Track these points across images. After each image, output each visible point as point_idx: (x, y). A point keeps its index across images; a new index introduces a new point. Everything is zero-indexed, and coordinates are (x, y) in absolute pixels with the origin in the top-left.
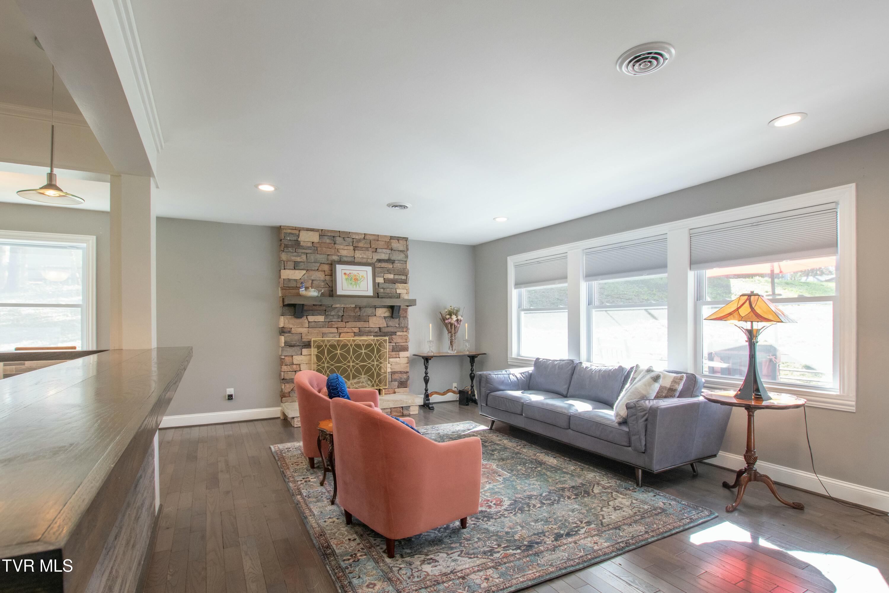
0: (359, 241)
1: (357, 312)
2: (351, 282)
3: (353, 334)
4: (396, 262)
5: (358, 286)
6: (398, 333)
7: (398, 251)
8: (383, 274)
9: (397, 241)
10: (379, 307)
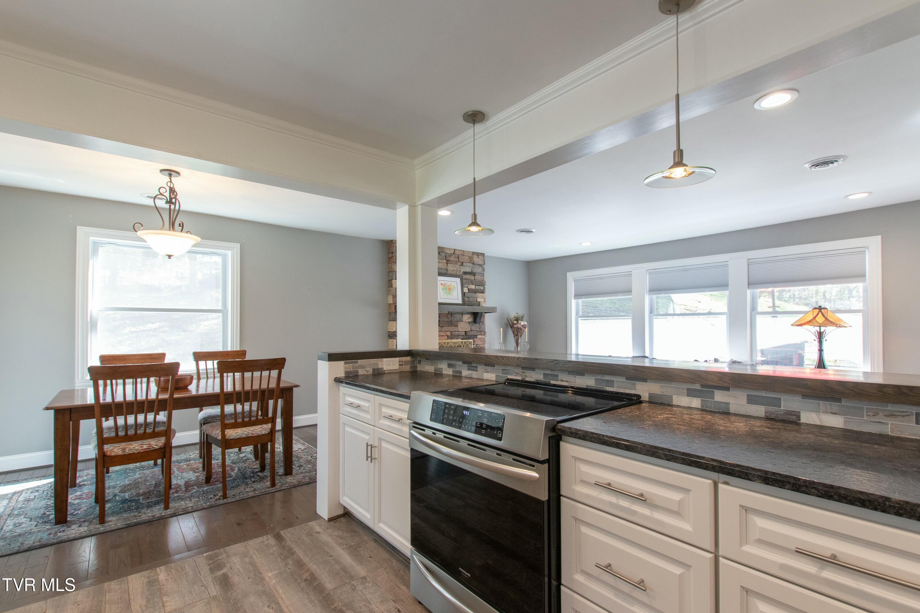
0: (450, 255)
1: (449, 318)
2: (446, 291)
3: (446, 337)
4: (477, 274)
5: (451, 295)
6: (479, 337)
7: (478, 265)
8: (467, 285)
9: (477, 256)
10: (465, 313)
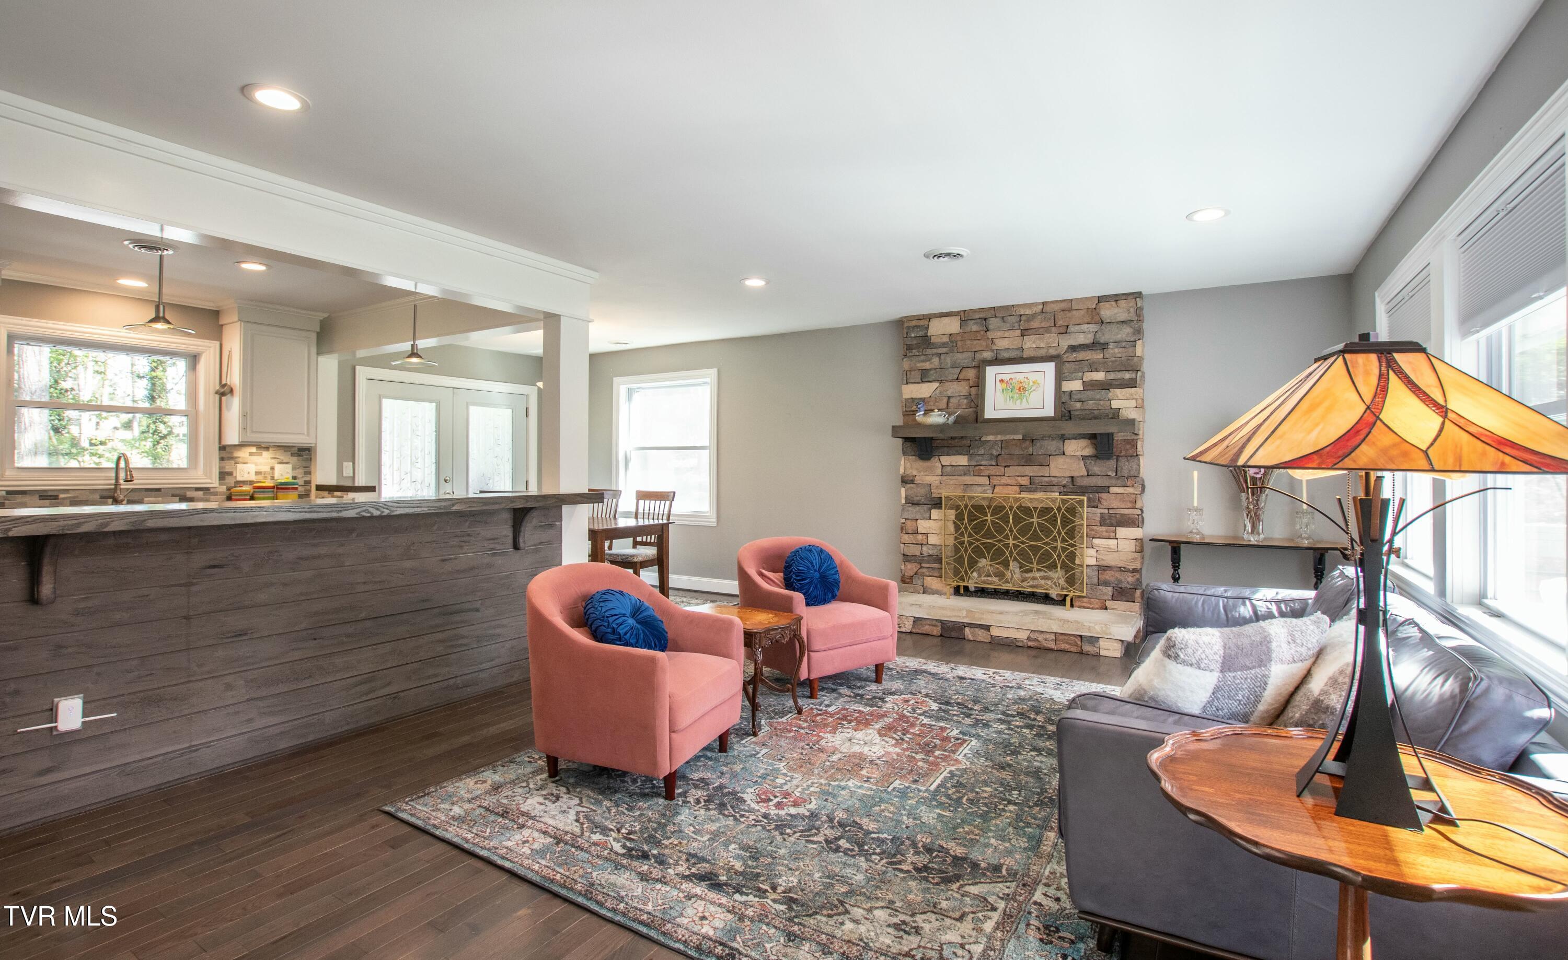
0: (1032, 317)
1: (1026, 448)
2: (1011, 395)
3: (1017, 488)
4: (1111, 346)
5: (1024, 400)
6: (1114, 490)
7: (1117, 322)
8: (1080, 374)
9: (1114, 303)
10: (1071, 436)
